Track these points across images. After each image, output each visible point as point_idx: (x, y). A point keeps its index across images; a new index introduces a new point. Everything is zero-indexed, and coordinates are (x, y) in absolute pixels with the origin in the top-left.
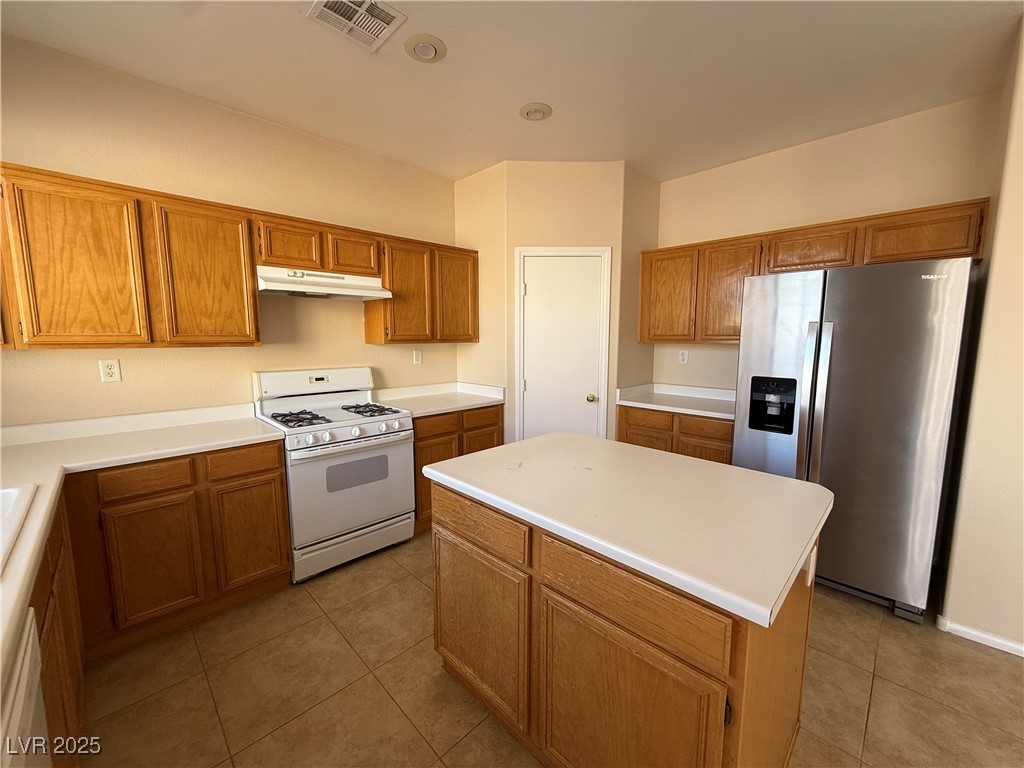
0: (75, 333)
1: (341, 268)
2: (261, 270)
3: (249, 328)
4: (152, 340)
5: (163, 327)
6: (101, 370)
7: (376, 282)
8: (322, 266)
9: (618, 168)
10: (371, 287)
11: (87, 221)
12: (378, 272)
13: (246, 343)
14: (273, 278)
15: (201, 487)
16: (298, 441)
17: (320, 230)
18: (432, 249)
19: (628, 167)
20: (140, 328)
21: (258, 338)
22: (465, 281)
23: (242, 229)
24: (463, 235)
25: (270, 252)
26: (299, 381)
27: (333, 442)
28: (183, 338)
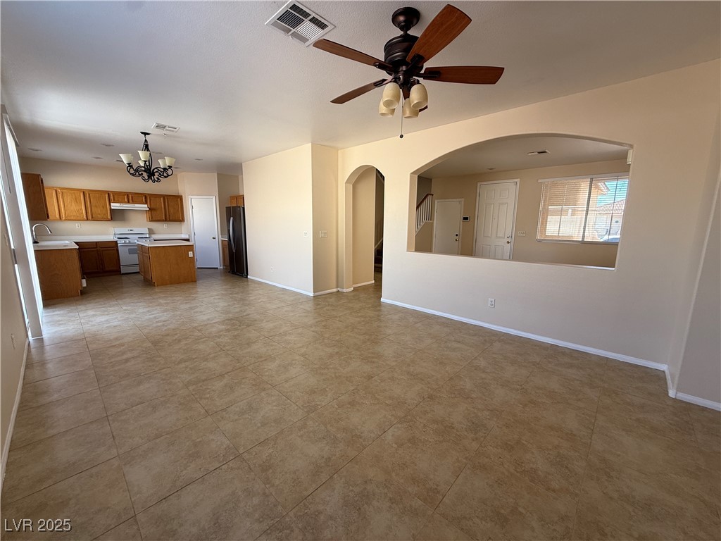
0: (72, 218)
1: (134, 202)
2: (112, 204)
3: (109, 217)
4: (87, 219)
5: (90, 217)
6: (77, 226)
7: (146, 206)
8: (129, 202)
9: (216, 174)
10: (145, 207)
11: (74, 197)
12: (146, 203)
13: (109, 220)
14: (115, 206)
15: (98, 249)
16: (120, 243)
17: (127, 194)
18: (164, 196)
19: (218, 174)
20: (85, 217)
21: (112, 219)
22: (177, 204)
23: (107, 195)
24: (181, 192)
25: (114, 200)
26: (125, 230)
27: (129, 242)
28: (94, 219)
